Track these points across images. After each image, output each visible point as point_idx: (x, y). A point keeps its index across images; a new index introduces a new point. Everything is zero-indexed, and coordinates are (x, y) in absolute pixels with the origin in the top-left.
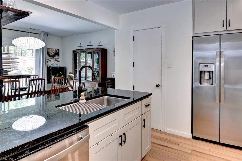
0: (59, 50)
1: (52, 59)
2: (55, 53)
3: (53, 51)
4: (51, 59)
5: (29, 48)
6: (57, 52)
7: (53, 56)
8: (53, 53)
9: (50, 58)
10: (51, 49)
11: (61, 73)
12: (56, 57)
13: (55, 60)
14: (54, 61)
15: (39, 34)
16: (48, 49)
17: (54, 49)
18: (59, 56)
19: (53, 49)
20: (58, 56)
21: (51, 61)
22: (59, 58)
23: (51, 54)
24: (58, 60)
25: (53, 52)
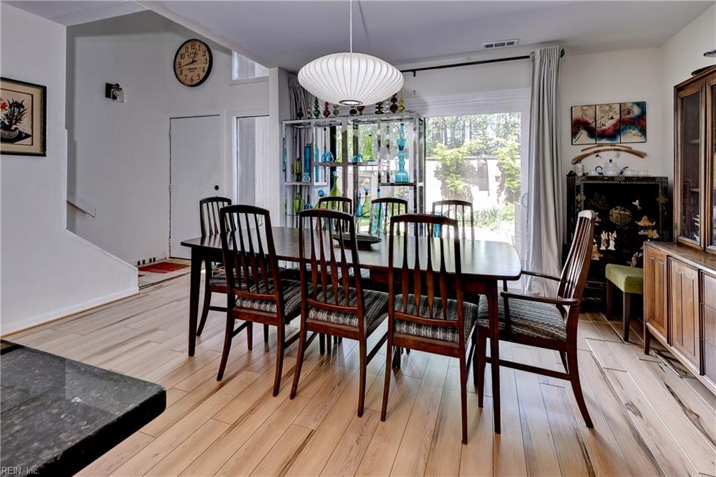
0: (642, 105)
1: (606, 145)
2: (621, 121)
3: (611, 114)
4: (602, 145)
5: (349, 95)
6: (631, 116)
7: (613, 134)
8: (609, 124)
9: (593, 141)
10: (601, 106)
11: (637, 203)
12: (630, 138)
13: (619, 150)
14: (616, 152)
15: (528, 57)
16: (584, 108)
17: (614, 106)
18: (643, 131)
19: (607, 105)
20: (636, 132)
21: (600, 154)
22: (642, 139)
23: (598, 125)
24: (635, 147)
25: (612, 118)
